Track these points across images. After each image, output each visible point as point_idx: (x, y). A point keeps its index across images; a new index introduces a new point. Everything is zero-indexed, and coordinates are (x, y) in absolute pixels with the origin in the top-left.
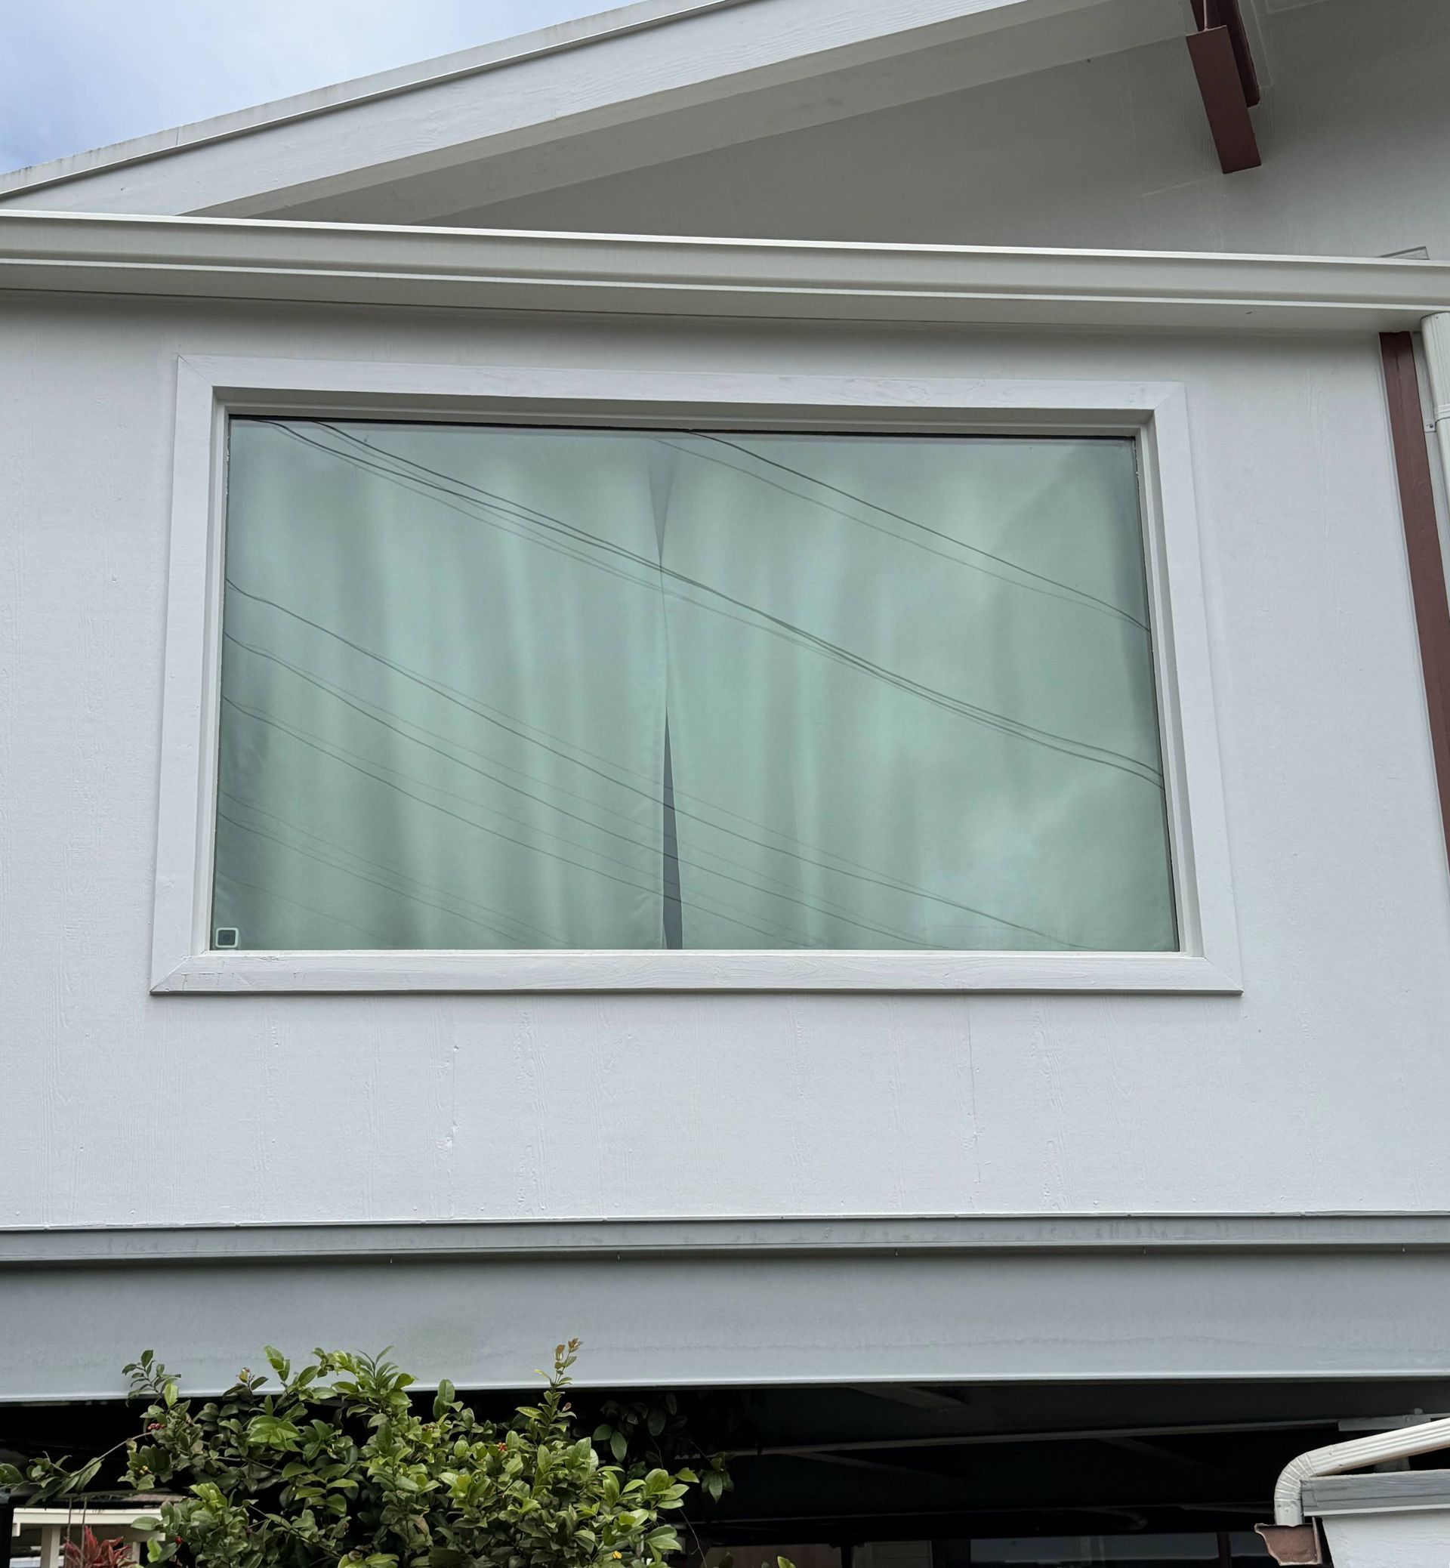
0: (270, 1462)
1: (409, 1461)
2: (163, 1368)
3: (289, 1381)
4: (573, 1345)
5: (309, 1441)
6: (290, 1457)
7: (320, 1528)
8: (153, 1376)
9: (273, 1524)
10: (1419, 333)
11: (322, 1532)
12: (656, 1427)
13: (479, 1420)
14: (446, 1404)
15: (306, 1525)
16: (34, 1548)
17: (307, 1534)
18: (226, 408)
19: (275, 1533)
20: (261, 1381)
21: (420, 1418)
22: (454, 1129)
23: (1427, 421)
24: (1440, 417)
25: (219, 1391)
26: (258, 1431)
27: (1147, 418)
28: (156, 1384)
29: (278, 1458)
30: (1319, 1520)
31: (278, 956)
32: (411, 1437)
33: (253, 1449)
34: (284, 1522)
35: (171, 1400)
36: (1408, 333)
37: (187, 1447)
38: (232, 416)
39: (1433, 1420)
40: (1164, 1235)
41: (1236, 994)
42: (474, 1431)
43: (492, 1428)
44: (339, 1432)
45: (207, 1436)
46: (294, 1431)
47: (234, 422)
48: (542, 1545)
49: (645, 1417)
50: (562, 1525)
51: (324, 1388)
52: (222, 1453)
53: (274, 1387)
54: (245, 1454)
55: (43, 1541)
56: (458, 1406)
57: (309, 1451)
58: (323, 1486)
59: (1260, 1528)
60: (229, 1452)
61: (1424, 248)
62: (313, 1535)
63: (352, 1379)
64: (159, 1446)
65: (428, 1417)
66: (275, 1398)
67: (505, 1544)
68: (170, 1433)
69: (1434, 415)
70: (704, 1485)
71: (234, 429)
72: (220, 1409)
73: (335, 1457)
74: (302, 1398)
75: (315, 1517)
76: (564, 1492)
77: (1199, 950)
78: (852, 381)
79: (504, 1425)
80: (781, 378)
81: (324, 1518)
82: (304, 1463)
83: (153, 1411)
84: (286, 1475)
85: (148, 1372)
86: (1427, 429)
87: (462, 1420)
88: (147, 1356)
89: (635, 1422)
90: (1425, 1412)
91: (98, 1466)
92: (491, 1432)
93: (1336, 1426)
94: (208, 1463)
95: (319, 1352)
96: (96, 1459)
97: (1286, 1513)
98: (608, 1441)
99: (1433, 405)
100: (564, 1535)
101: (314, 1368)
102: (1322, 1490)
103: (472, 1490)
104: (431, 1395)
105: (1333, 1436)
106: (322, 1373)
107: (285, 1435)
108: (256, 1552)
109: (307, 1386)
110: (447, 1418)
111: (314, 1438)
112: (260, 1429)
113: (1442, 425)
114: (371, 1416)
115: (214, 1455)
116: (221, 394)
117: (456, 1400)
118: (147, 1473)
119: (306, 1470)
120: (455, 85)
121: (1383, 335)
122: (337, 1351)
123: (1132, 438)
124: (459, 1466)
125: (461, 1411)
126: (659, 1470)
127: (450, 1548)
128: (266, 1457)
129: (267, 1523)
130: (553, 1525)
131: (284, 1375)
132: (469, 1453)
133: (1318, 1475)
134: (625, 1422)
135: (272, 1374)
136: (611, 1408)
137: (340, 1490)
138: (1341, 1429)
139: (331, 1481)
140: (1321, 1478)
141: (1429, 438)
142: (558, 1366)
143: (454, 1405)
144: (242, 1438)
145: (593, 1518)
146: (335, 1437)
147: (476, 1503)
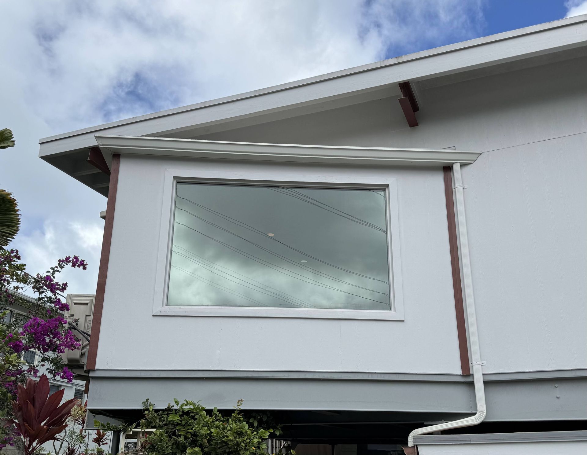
0: (174, 425)
1: (203, 426)
2: (151, 402)
3: (179, 406)
4: (242, 400)
5: (183, 420)
6: (178, 424)
7: (185, 440)
8: (148, 404)
9: (174, 439)
10: (452, 167)
11: (185, 441)
12: (265, 419)
13: (223, 416)
14: (215, 413)
15: (182, 439)
16: (136, 437)
17: (182, 441)
18: (176, 181)
19: (175, 441)
20: (173, 406)
21: (209, 416)
22: (220, 348)
23: (453, 188)
24: (456, 187)
25: (164, 408)
26: (171, 418)
27: (388, 186)
28: (149, 406)
29: (176, 424)
30: (417, 446)
31: (182, 307)
32: (205, 420)
33: (170, 422)
34: (177, 438)
35: (151, 410)
36: (450, 167)
37: (155, 421)
38: (177, 183)
39: (446, 423)
40: (384, 377)
41: (403, 321)
42: (221, 419)
43: (226, 418)
44: (190, 419)
45: (160, 418)
46: (179, 418)
47: (178, 183)
48: (233, 446)
49: (262, 417)
50: (237, 442)
51: (186, 408)
52: (163, 423)
53: (176, 407)
54: (168, 423)
55: (138, 436)
56: (218, 413)
57: (183, 423)
58: (186, 431)
59: (403, 447)
60: (164, 422)
61: (455, 147)
62: (183, 442)
63: (192, 407)
64: (148, 420)
65: (211, 416)
66: (176, 410)
67: (225, 446)
68: (150, 417)
69: (455, 186)
70: (275, 433)
71: (178, 185)
72: (163, 412)
73: (189, 424)
74: (181, 410)
75: (184, 437)
76: (240, 434)
77: (395, 311)
78: (319, 176)
79: (229, 418)
80: (304, 176)
81: (186, 438)
82: (182, 425)
83: (146, 412)
84: (177, 428)
85: (148, 403)
86: (453, 189)
87: (218, 416)
88: (147, 400)
89: (259, 418)
90: (444, 421)
91: (135, 425)
92: (225, 419)
93: (424, 423)
94: (159, 424)
95: (186, 400)
96: (135, 424)
97: (410, 444)
98: (253, 422)
99: (455, 184)
100: (238, 444)
101: (184, 403)
102: (417, 438)
103: (218, 433)
104: (212, 410)
105: (423, 425)
106: (186, 405)
107: (177, 418)
108: (170, 446)
109: (183, 407)
110: (214, 416)
111: (184, 420)
112: (171, 417)
113: (456, 189)
114: (195, 416)
115: (161, 423)
116: (175, 178)
117: (217, 412)
118: (144, 426)
119: (182, 427)
120: (234, 103)
121: (444, 167)
122: (189, 400)
123: (384, 190)
124: (217, 427)
125: (218, 414)
126: (262, 430)
127: (213, 446)
128: (173, 423)
129: (173, 438)
130: (235, 442)
131: (177, 405)
132: (219, 425)
133: (418, 435)
134: (257, 417)
135: (176, 405)
136: (254, 414)
137: (190, 432)
138: (425, 424)
139: (187, 430)
140: (419, 436)
141: (454, 191)
142: (238, 405)
143: (216, 413)
144: (167, 419)
145: (245, 441)
146: (189, 420)
147: (219, 436)
